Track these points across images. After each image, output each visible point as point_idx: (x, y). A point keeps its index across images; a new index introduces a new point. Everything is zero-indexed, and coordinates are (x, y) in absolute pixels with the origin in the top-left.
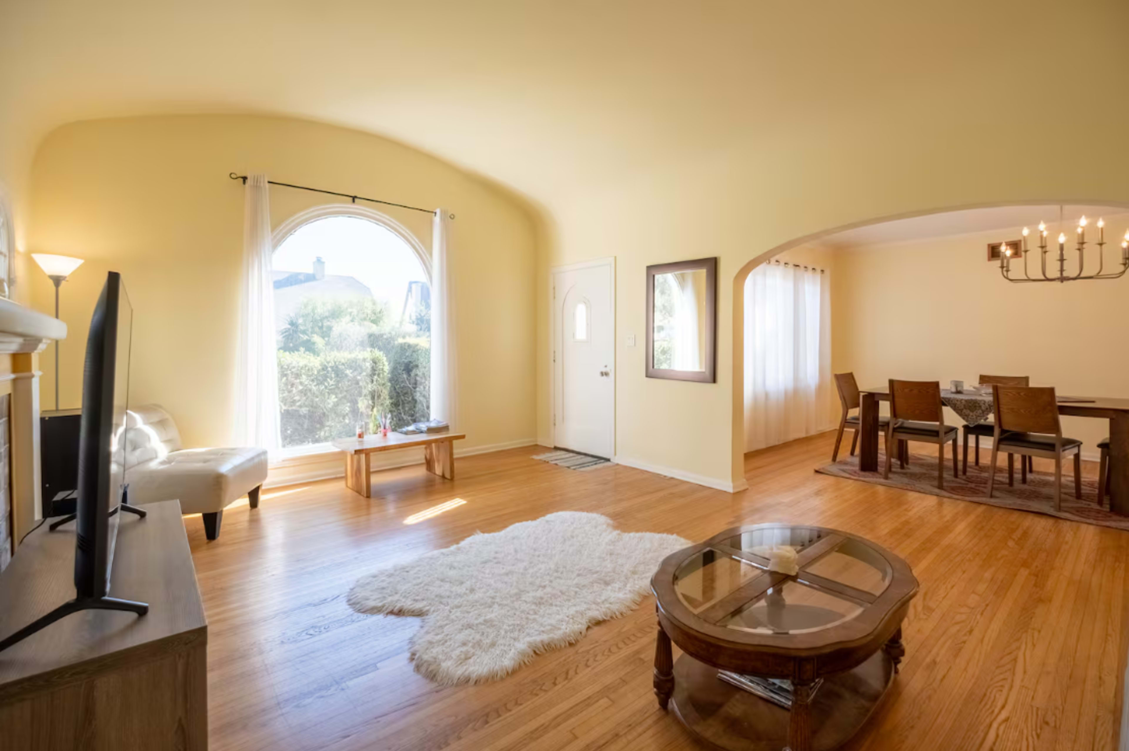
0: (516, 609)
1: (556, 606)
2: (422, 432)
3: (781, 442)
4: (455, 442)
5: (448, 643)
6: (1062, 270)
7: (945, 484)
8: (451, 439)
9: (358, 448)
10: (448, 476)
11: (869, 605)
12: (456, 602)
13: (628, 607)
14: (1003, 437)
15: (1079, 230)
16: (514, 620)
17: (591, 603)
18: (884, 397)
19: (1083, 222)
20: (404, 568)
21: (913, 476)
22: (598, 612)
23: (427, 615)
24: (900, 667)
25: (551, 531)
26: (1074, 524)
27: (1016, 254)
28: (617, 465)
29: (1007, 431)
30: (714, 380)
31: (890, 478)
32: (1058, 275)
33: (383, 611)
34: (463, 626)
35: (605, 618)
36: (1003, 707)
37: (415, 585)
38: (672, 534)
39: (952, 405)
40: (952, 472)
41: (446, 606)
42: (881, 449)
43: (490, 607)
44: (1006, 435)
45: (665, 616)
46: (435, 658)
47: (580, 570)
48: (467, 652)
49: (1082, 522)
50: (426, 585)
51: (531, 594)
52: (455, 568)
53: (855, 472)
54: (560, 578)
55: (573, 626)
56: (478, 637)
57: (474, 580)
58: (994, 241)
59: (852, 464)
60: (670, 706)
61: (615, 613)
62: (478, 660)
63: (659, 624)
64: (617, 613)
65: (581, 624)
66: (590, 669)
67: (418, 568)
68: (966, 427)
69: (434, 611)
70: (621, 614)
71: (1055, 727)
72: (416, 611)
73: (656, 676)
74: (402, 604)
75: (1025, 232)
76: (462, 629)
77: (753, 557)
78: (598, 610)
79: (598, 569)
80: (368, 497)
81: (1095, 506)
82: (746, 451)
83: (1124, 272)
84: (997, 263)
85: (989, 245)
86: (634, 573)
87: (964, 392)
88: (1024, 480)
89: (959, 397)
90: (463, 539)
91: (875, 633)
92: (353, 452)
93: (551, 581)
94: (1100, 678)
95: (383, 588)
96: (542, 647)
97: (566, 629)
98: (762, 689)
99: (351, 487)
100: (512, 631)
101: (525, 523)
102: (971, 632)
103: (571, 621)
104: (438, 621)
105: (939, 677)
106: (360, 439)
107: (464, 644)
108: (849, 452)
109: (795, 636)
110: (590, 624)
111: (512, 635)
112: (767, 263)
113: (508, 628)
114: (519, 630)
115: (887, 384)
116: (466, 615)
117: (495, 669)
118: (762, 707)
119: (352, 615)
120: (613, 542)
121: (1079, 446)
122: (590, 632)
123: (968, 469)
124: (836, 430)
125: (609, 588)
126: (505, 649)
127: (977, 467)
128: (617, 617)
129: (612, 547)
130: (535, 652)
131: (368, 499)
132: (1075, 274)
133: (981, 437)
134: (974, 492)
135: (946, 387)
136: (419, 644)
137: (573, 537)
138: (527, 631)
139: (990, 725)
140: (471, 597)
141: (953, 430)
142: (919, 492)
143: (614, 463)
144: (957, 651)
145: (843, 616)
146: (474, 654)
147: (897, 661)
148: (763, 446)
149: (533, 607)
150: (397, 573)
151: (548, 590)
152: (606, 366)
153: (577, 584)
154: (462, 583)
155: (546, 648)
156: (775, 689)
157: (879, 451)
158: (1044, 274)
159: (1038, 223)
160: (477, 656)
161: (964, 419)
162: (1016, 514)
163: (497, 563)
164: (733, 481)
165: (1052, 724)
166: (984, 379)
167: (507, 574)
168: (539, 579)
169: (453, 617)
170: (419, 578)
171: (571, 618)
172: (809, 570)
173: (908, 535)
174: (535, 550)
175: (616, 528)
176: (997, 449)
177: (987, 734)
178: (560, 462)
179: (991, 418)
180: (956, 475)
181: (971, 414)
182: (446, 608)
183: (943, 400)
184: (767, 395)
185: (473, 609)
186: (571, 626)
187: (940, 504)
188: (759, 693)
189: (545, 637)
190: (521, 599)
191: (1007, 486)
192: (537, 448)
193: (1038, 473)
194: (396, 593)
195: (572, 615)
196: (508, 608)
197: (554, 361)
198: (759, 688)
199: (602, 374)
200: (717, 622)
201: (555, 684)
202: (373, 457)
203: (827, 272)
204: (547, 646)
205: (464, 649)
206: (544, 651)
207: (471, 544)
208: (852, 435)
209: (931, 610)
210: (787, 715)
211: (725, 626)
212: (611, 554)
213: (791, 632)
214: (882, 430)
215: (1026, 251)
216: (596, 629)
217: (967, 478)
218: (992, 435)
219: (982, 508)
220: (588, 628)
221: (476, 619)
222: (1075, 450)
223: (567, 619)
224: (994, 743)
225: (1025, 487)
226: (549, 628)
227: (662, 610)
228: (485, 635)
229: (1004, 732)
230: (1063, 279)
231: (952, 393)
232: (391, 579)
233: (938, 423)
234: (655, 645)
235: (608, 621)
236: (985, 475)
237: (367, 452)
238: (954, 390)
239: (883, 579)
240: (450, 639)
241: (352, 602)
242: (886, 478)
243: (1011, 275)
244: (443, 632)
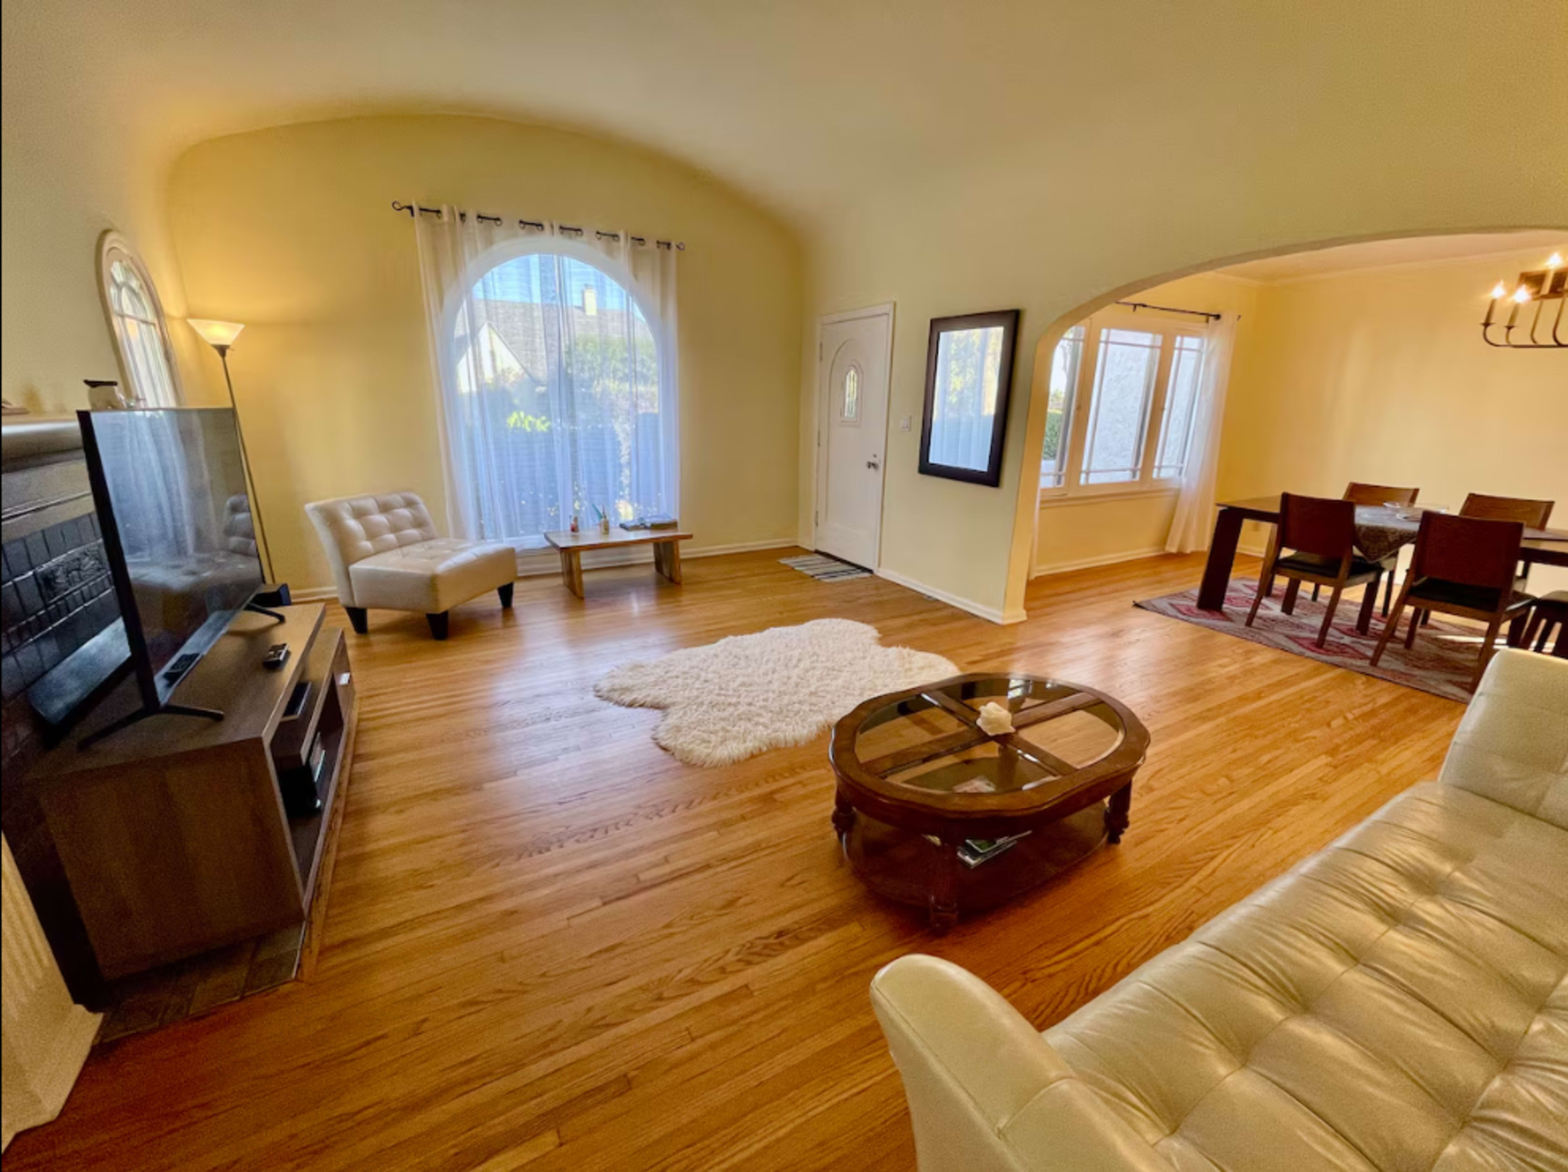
2: (646, 528)
4: (681, 542)
8: (676, 540)
9: (573, 544)
10: (675, 578)
11: (1060, 777)
23: (669, 707)
28: (881, 578)
30: (996, 484)
59: (1188, 600)
80: (581, 597)
99: (564, 585)
106: (574, 534)
131: (581, 600)
143: (877, 576)
152: (875, 456)
161: (1362, 552)
164: (1006, 611)
175: (878, 642)
197: (819, 444)
199: (870, 465)
200: (879, 773)
211: (883, 778)
229: (1129, 928)
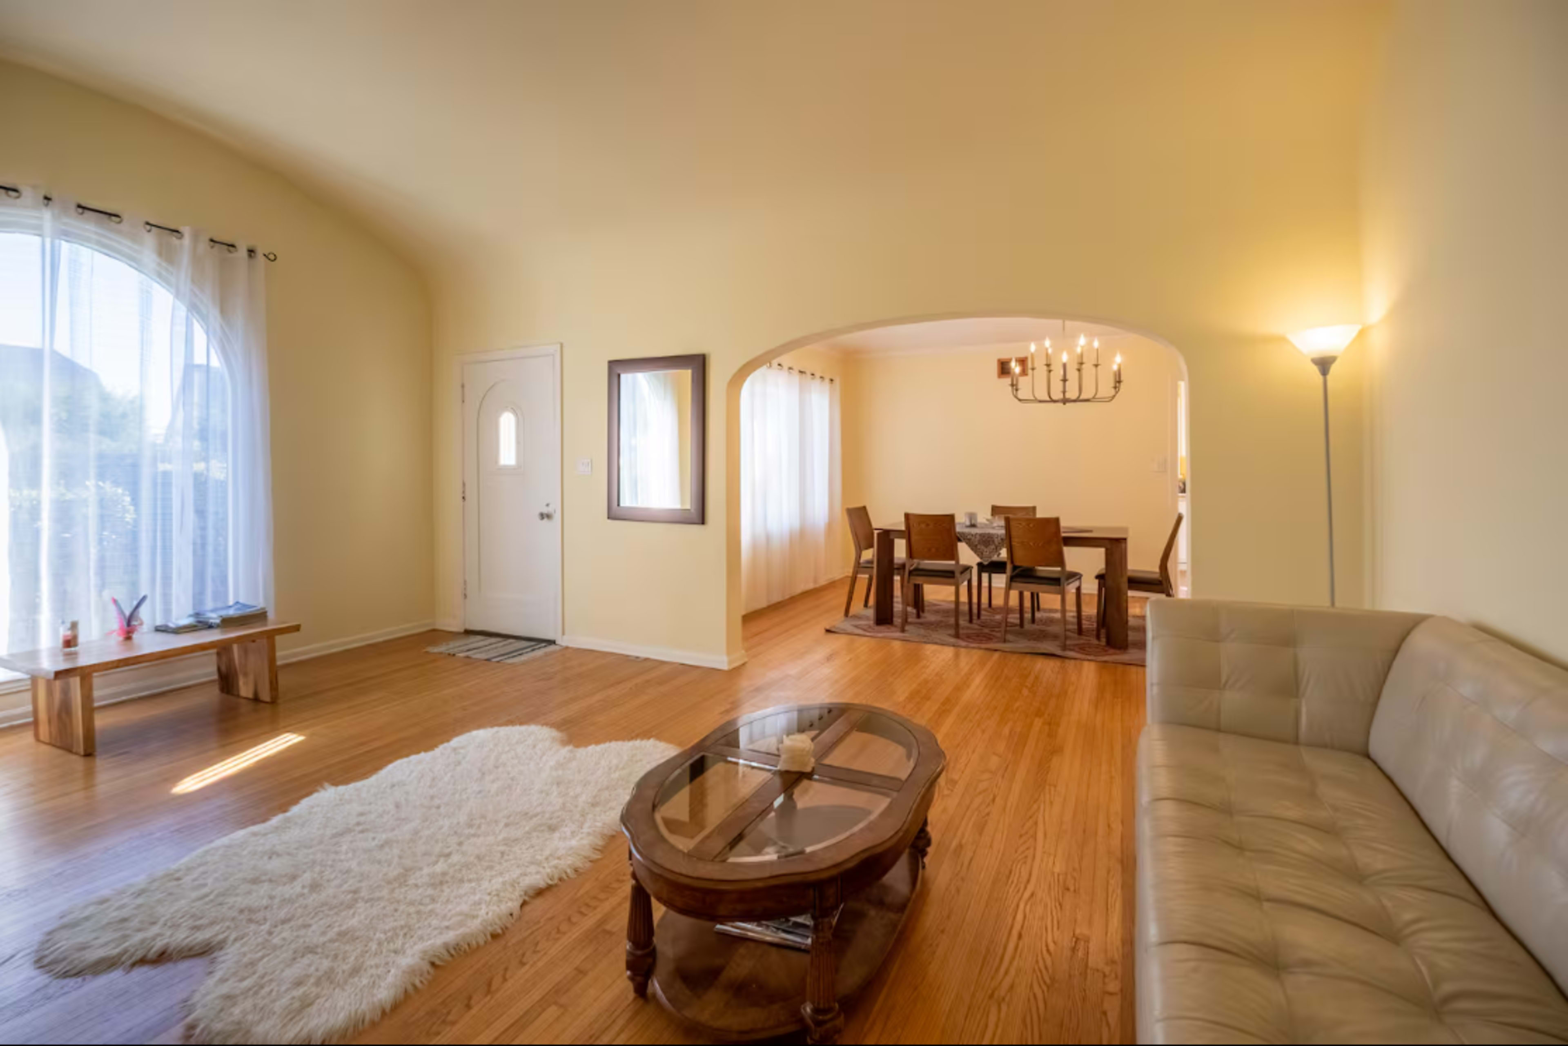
0: (398, 902)
1: (470, 881)
2: (210, 627)
3: (787, 597)
4: (278, 638)
5: (263, 992)
6: (1064, 392)
7: (961, 631)
8: (271, 635)
9: (63, 666)
10: (265, 696)
11: (895, 794)
12: (282, 914)
13: (585, 857)
14: (1015, 573)
15: (1079, 350)
16: (395, 920)
17: (526, 864)
18: (899, 534)
19: (1082, 341)
20: (172, 874)
21: (928, 626)
22: (538, 877)
23: (221, 949)
24: (926, 860)
25: (459, 763)
26: (1078, 662)
27: (1024, 372)
28: (567, 648)
29: (1019, 567)
30: (703, 521)
31: (907, 631)
32: (1061, 396)
33: (123, 963)
34: (295, 952)
35: (550, 882)
36: (1028, 881)
37: (194, 901)
38: (649, 738)
39: (967, 541)
40: (967, 618)
41: (261, 925)
42: (897, 597)
43: (350, 907)
44: (1017, 571)
45: (643, 865)
46: (239, 1023)
47: (509, 817)
48: (305, 995)
49: (1084, 660)
50: (218, 896)
51: (426, 871)
52: (278, 855)
53: (870, 627)
54: (474, 835)
55: (498, 906)
56: (326, 964)
57: (317, 869)
58: (1004, 356)
59: (867, 618)
60: (650, 990)
61: (566, 873)
62: (327, 1005)
63: (634, 876)
64: (569, 871)
65: (511, 900)
66: (527, 967)
67: (201, 869)
68: (980, 565)
69: (236, 940)
70: (576, 870)
71: (1075, 891)
72: (197, 948)
73: (630, 953)
74: (165, 941)
75: (1033, 348)
76: (294, 959)
77: (756, 754)
78: (538, 873)
79: (539, 809)
80: (89, 754)
81: (1095, 642)
82: (744, 613)
83: (1114, 396)
84: (1007, 381)
85: (999, 360)
86: (594, 805)
87: (978, 525)
88: (1033, 620)
89: (974, 531)
90: (296, 801)
91: (904, 828)
92: (52, 676)
93: (460, 844)
94: (1109, 826)
95: (124, 920)
96: (445, 953)
97: (487, 913)
98: (772, 931)
99: (47, 740)
100: (389, 940)
101: (414, 758)
102: (994, 800)
103: (495, 898)
104: (245, 954)
105: (966, 863)
106: (68, 648)
107: (298, 983)
108: (863, 603)
109: (813, 853)
110: (527, 898)
111: (392, 946)
112: (767, 366)
113: (382, 936)
114: (405, 934)
115: (903, 519)
116: (302, 932)
117: (359, 1011)
118: (774, 955)
119: (46, 986)
120: (560, 766)
121: (1080, 578)
122: (527, 908)
123: (983, 612)
124: (847, 577)
125: (557, 835)
126: (379, 972)
127: (989, 610)
128: (568, 877)
129: (560, 772)
130: (433, 964)
131: (88, 759)
132: (1074, 397)
133: (994, 575)
134: (989, 638)
135: (961, 520)
136: (204, 1006)
137: (497, 767)
138: (420, 932)
139: (1018, 906)
140: (313, 899)
141: (967, 569)
142: (936, 643)
143: (561, 646)
144: (980, 828)
145: (869, 813)
146: (318, 997)
147: (924, 853)
148: (763, 604)
149: (430, 891)
150: (156, 884)
151: (455, 858)
152: (548, 505)
153: (504, 839)
154: (294, 878)
155: (453, 952)
156: (789, 927)
157: (895, 600)
158: (1050, 397)
159: (1044, 339)
160: (324, 999)
161: (978, 555)
162: (1028, 658)
163: (362, 832)
164: (729, 653)
165: (1072, 889)
166: (996, 510)
167: (381, 847)
168: (440, 845)
169: (276, 941)
170: (205, 885)
171: (494, 896)
172: (827, 761)
173: (927, 698)
174: (432, 798)
175: (564, 743)
176: (1009, 588)
177: (1014, 918)
178: (475, 654)
179: (1004, 553)
180: (971, 621)
181: (985, 550)
182: (262, 927)
183: (958, 535)
184: (768, 538)
185: (316, 919)
186: (495, 908)
187: (957, 656)
188: (768, 939)
189: (450, 937)
190: (407, 883)
191: (1018, 628)
192: (434, 635)
193: (1045, 610)
194: (154, 923)
195: (497, 890)
196: (382, 904)
197: (464, 498)
198: (768, 933)
199: (543, 516)
200: (716, 857)
201: (468, 1007)
202: (97, 680)
203: (837, 381)
204: (455, 949)
205: (299, 992)
206: (450, 959)
207: (312, 807)
208: (867, 581)
209: (954, 782)
210: (806, 959)
211: (724, 861)
212: (558, 784)
213: (809, 850)
214: (898, 574)
215: (1033, 369)
216: (539, 903)
217: (982, 622)
218: (1004, 572)
219: (996, 655)
220: (524, 904)
221: (324, 933)
222: (1077, 584)
223: (488, 898)
224: (1022, 927)
225: (1035, 626)
226: (455, 919)
227: (638, 856)
228: (340, 957)
229: (1030, 911)
230: (1065, 401)
231: (967, 527)
232: (140, 901)
233: (953, 562)
234: (627, 905)
235: (556, 885)
236: (998, 617)
237: (86, 674)
238: (968, 523)
239: (909, 756)
240: (271, 980)
241: (46, 961)
242: (903, 630)
243: (1021, 395)
244: (254, 973)
